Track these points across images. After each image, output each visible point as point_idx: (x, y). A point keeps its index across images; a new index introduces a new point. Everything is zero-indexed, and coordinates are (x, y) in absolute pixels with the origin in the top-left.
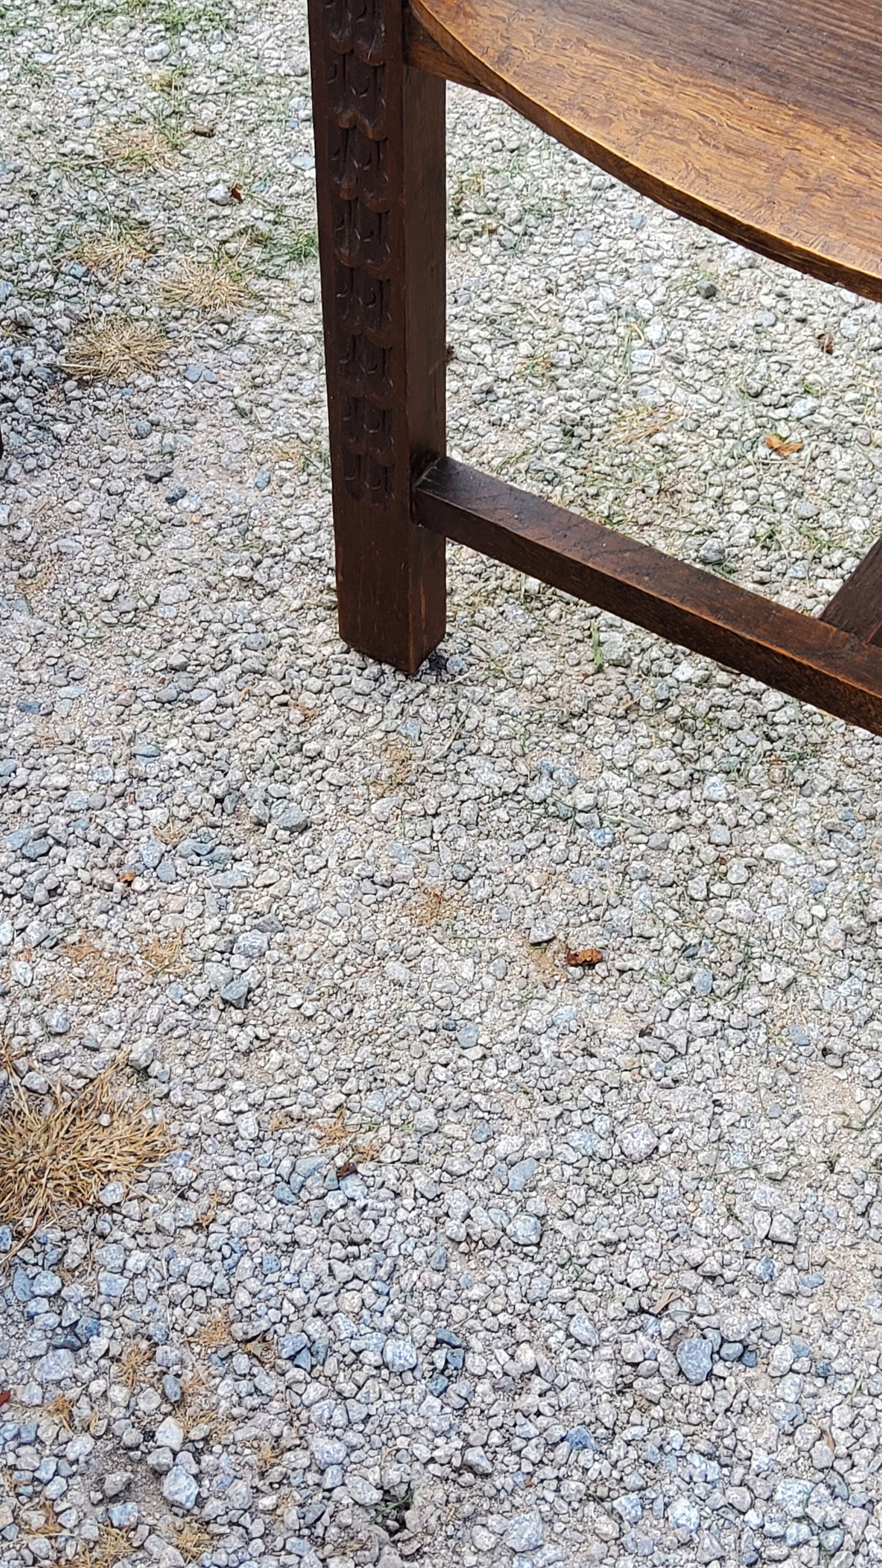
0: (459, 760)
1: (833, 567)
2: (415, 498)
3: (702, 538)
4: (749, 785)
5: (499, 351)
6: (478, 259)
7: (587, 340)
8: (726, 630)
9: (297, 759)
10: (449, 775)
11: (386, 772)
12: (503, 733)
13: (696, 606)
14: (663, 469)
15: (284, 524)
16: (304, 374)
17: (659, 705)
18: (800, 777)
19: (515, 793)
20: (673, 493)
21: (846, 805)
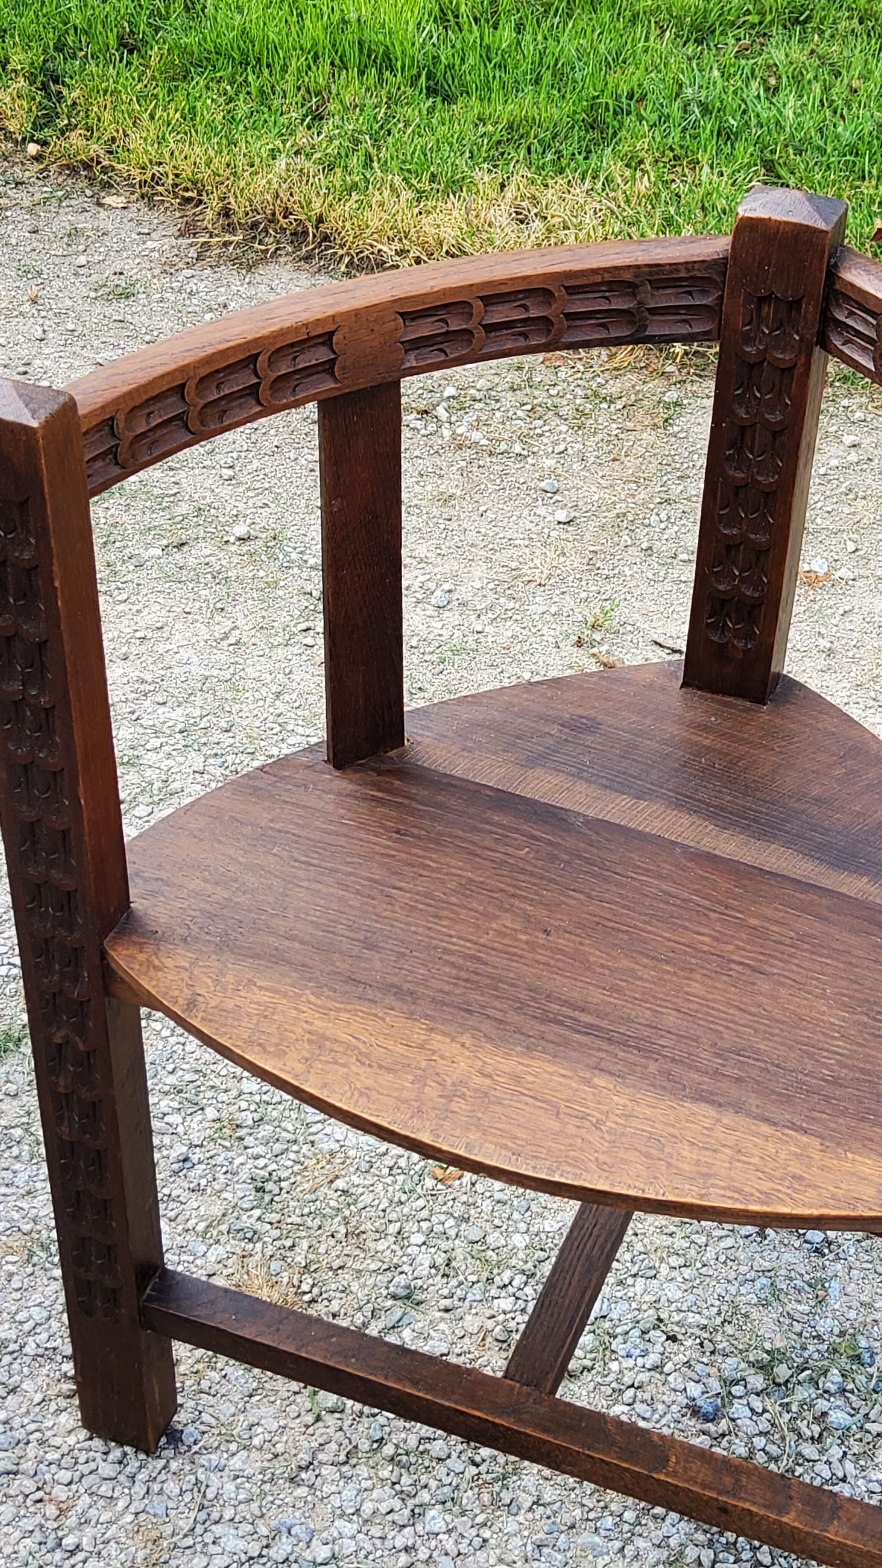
0: (206, 1531)
1: (505, 1286)
2: (143, 1311)
3: (389, 1274)
4: (463, 1513)
5: (189, 1118)
6: (159, 1032)
7: (265, 1097)
8: (427, 1400)
9: (58, 1555)
10: (199, 1547)
11: (141, 1555)
12: (241, 1497)
13: (399, 1380)
14: (347, 1213)
15: (17, 1318)
16: (17, 1166)
17: (375, 1445)
18: (506, 1497)
19: (261, 1556)
20: (358, 1235)
21: (549, 1518)
